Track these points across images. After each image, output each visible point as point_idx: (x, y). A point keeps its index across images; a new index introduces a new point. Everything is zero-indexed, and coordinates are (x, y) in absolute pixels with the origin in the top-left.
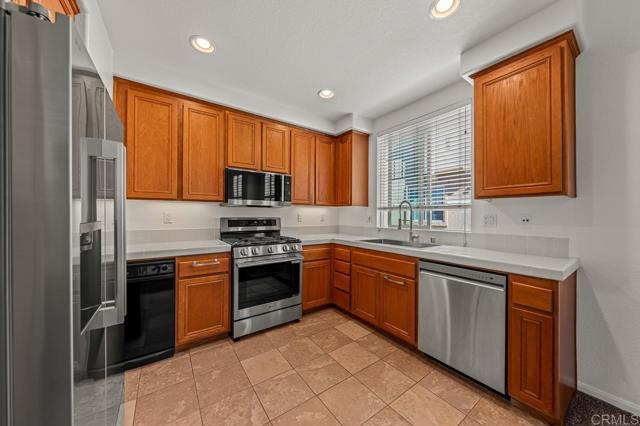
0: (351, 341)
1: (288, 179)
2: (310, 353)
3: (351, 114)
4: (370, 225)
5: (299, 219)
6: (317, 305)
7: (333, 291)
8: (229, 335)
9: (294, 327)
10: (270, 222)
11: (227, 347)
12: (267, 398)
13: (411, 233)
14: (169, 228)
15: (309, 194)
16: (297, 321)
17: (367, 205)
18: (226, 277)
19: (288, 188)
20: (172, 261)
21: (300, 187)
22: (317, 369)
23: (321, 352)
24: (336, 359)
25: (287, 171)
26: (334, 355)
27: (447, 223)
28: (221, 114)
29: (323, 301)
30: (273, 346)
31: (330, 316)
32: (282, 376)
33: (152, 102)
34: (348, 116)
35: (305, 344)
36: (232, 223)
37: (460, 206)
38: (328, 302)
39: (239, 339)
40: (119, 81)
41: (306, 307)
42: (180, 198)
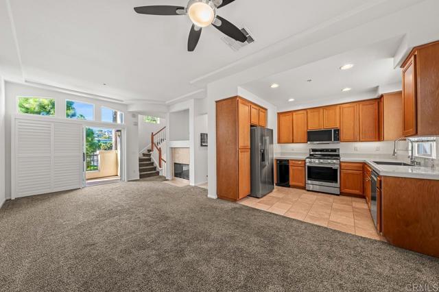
1: (337, 131)
6: (351, 192)
8: (304, 188)
10: (334, 150)
11: (304, 191)
18: (303, 168)
20: (288, 160)
21: (346, 134)
25: (338, 127)
28: (305, 112)
29: (357, 192)
33: (286, 116)
36: (314, 150)
39: (308, 191)
40: (278, 113)
41: (343, 191)
42: (293, 142)
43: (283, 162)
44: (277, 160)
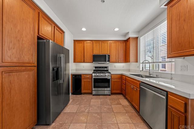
0: (121, 104)
1: (109, 56)
2: (107, 103)
3: (129, 32)
4: (138, 69)
5: (115, 67)
6: (116, 92)
7: (122, 89)
8: (91, 93)
9: (108, 96)
10: (106, 67)
11: (91, 96)
12: (91, 108)
13: (149, 73)
14: (84, 68)
15: (116, 59)
16: (110, 95)
17: (137, 62)
18: (91, 80)
19: (109, 58)
20: (81, 75)
21: (112, 58)
22: (106, 107)
23: (110, 104)
24: (113, 107)
25: (109, 53)
26: (113, 106)
27: (166, 69)
28: (92, 42)
29: (119, 91)
30: (100, 99)
31: (121, 96)
32: (97, 106)
33: (79, 43)
34: (128, 33)
35: (108, 101)
36: (96, 67)
37: (170, 62)
38: (120, 92)
39: (94, 95)
40: (74, 41)
41: (112, 92)
42: (84, 62)
43: (77, 77)
44: (73, 75)
